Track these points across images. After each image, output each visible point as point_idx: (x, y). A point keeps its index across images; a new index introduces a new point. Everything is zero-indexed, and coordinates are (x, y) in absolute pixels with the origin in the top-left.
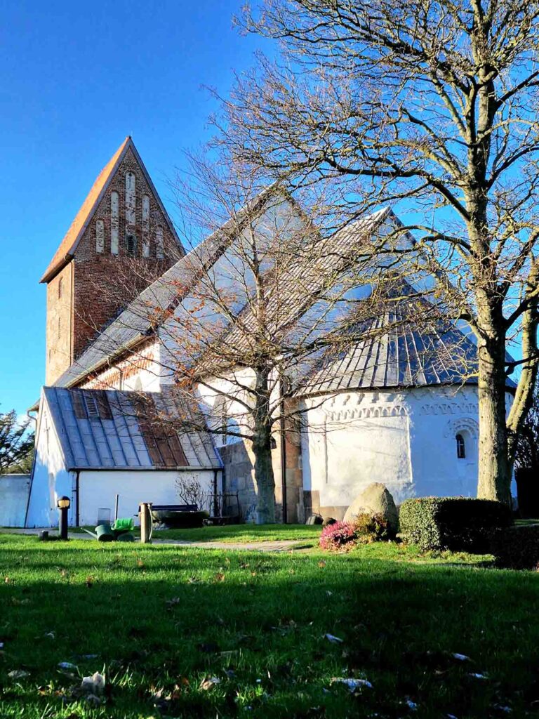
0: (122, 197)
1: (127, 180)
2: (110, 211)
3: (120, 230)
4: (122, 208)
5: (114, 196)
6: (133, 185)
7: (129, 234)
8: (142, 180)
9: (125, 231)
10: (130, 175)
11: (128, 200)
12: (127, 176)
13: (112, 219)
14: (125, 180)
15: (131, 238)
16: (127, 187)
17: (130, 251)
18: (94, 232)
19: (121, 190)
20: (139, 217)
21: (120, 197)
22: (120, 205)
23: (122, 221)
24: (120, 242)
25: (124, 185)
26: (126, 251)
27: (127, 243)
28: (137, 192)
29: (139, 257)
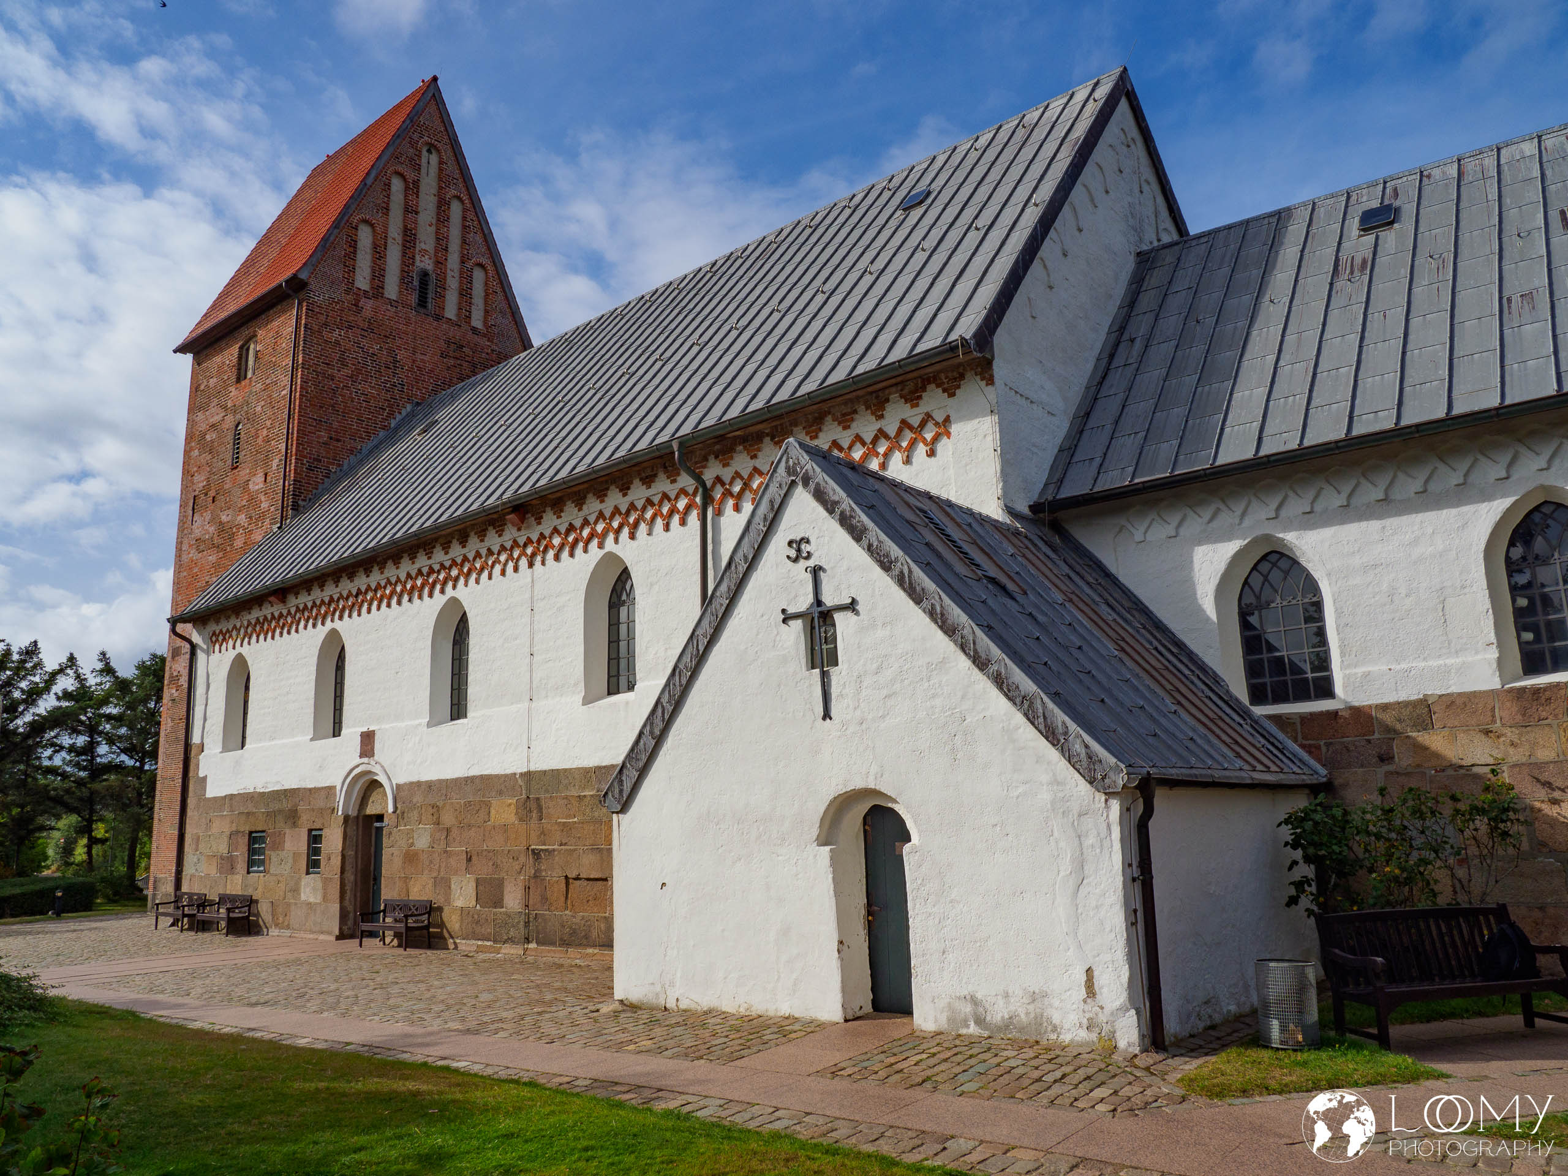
0: (412, 188)
1: (424, 161)
2: (386, 210)
3: (404, 253)
4: (411, 211)
5: (397, 185)
6: (434, 171)
7: (422, 266)
8: (451, 167)
9: (413, 258)
10: (429, 151)
11: (423, 198)
12: (425, 153)
13: (391, 229)
14: (420, 156)
15: (425, 274)
16: (423, 171)
17: (422, 302)
18: (353, 245)
19: (411, 175)
20: (440, 237)
21: (407, 188)
22: (406, 204)
23: (410, 236)
24: (402, 278)
25: (418, 168)
26: (413, 299)
27: (416, 283)
28: (440, 188)
29: (438, 317)
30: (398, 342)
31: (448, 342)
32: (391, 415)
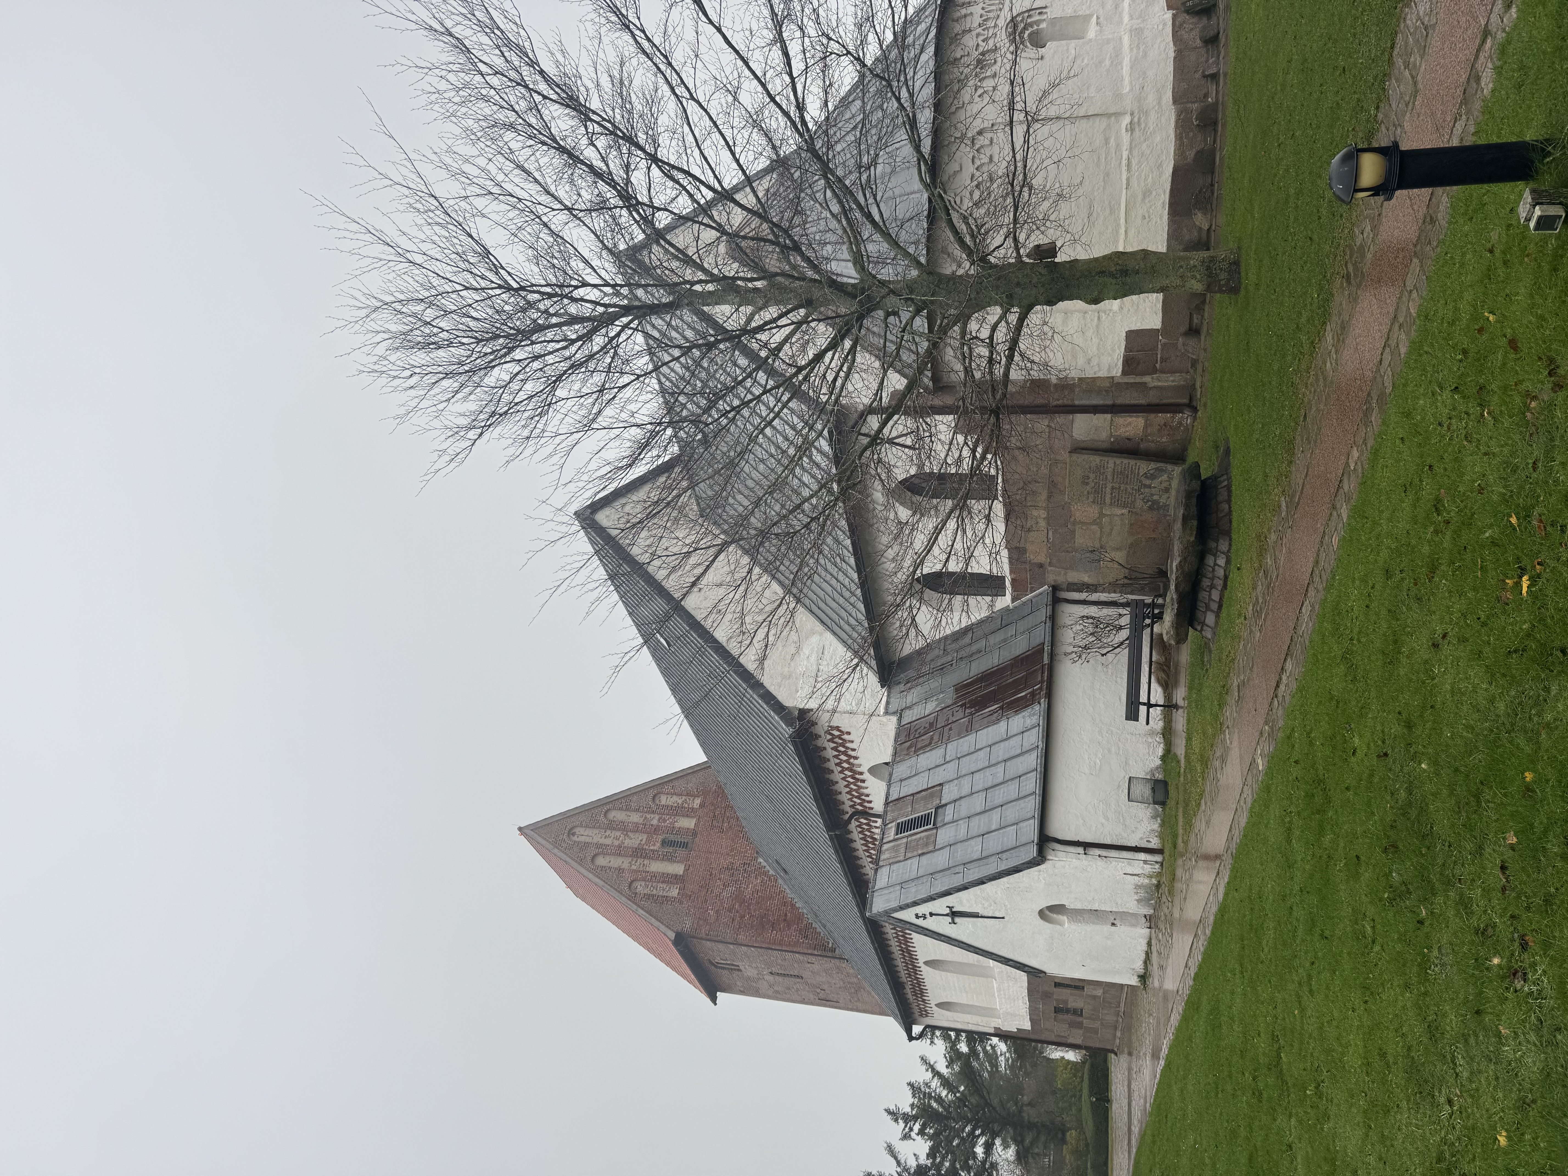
0: (602, 850)
1: (581, 839)
2: (620, 870)
3: (650, 858)
4: (619, 851)
5: (601, 861)
6: (588, 832)
7: (658, 845)
8: (583, 817)
9: (653, 851)
10: (574, 834)
11: (608, 841)
12: (575, 838)
13: (634, 867)
14: (579, 842)
15: (664, 843)
16: (589, 840)
17: (685, 845)
18: (648, 897)
19: (593, 851)
20: (636, 829)
21: (603, 853)
22: (614, 854)
23: (638, 853)
24: (668, 860)
25: (587, 845)
26: (681, 852)
27: (671, 849)
28: (599, 827)
29: (694, 833)
30: (713, 865)
31: (712, 827)
32: (766, 873)
